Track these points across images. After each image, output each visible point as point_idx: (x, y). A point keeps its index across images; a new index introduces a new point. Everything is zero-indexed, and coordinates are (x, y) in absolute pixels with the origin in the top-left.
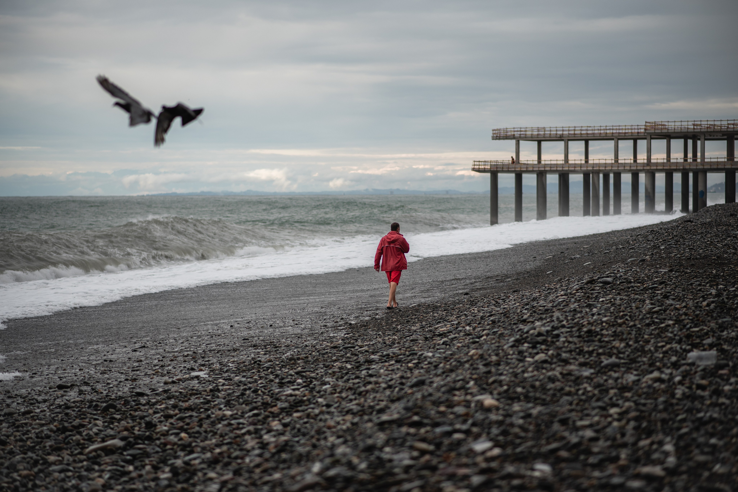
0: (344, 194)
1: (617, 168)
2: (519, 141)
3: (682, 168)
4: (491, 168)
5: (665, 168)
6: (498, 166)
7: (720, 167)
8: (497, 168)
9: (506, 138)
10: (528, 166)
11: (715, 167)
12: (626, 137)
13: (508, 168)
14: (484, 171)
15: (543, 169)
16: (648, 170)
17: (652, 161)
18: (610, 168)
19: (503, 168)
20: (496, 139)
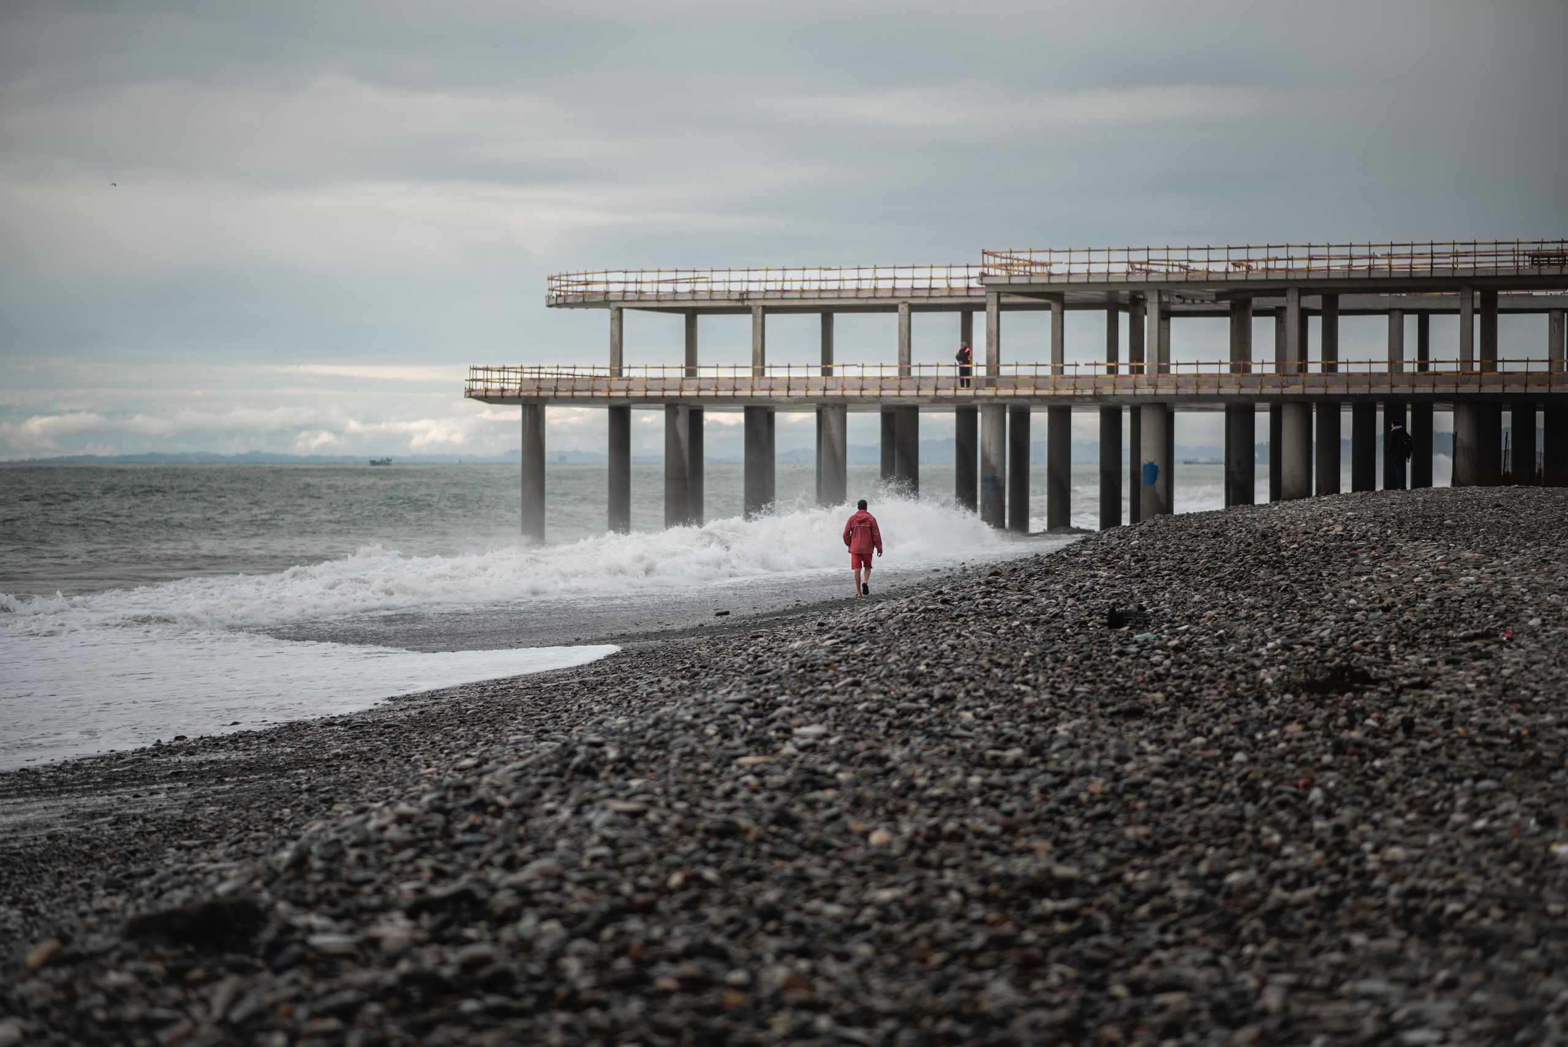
0: (460, 462)
1: (896, 393)
2: (620, 309)
3: (1090, 392)
4: (521, 390)
5: (1038, 392)
6: (543, 384)
7: (1204, 390)
8: (539, 389)
9: (586, 301)
10: (632, 385)
11: (1191, 391)
12: (932, 301)
13: (574, 390)
14: (501, 398)
15: (677, 393)
16: (989, 398)
17: (1004, 371)
18: (877, 393)
19: (556, 390)
20: (558, 305)
